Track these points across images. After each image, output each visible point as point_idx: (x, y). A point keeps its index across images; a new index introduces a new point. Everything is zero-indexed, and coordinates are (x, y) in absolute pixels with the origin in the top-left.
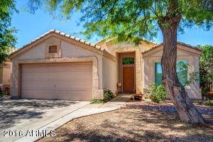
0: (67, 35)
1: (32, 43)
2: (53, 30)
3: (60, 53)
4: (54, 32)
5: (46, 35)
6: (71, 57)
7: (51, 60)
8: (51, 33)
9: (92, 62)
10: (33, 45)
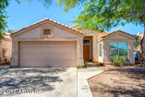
0: (58, 23)
1: (30, 26)
2: (47, 18)
3: (52, 35)
4: (48, 20)
5: (42, 22)
6: (61, 38)
7: (46, 40)
8: (46, 20)
9: (76, 42)
10: (31, 28)
